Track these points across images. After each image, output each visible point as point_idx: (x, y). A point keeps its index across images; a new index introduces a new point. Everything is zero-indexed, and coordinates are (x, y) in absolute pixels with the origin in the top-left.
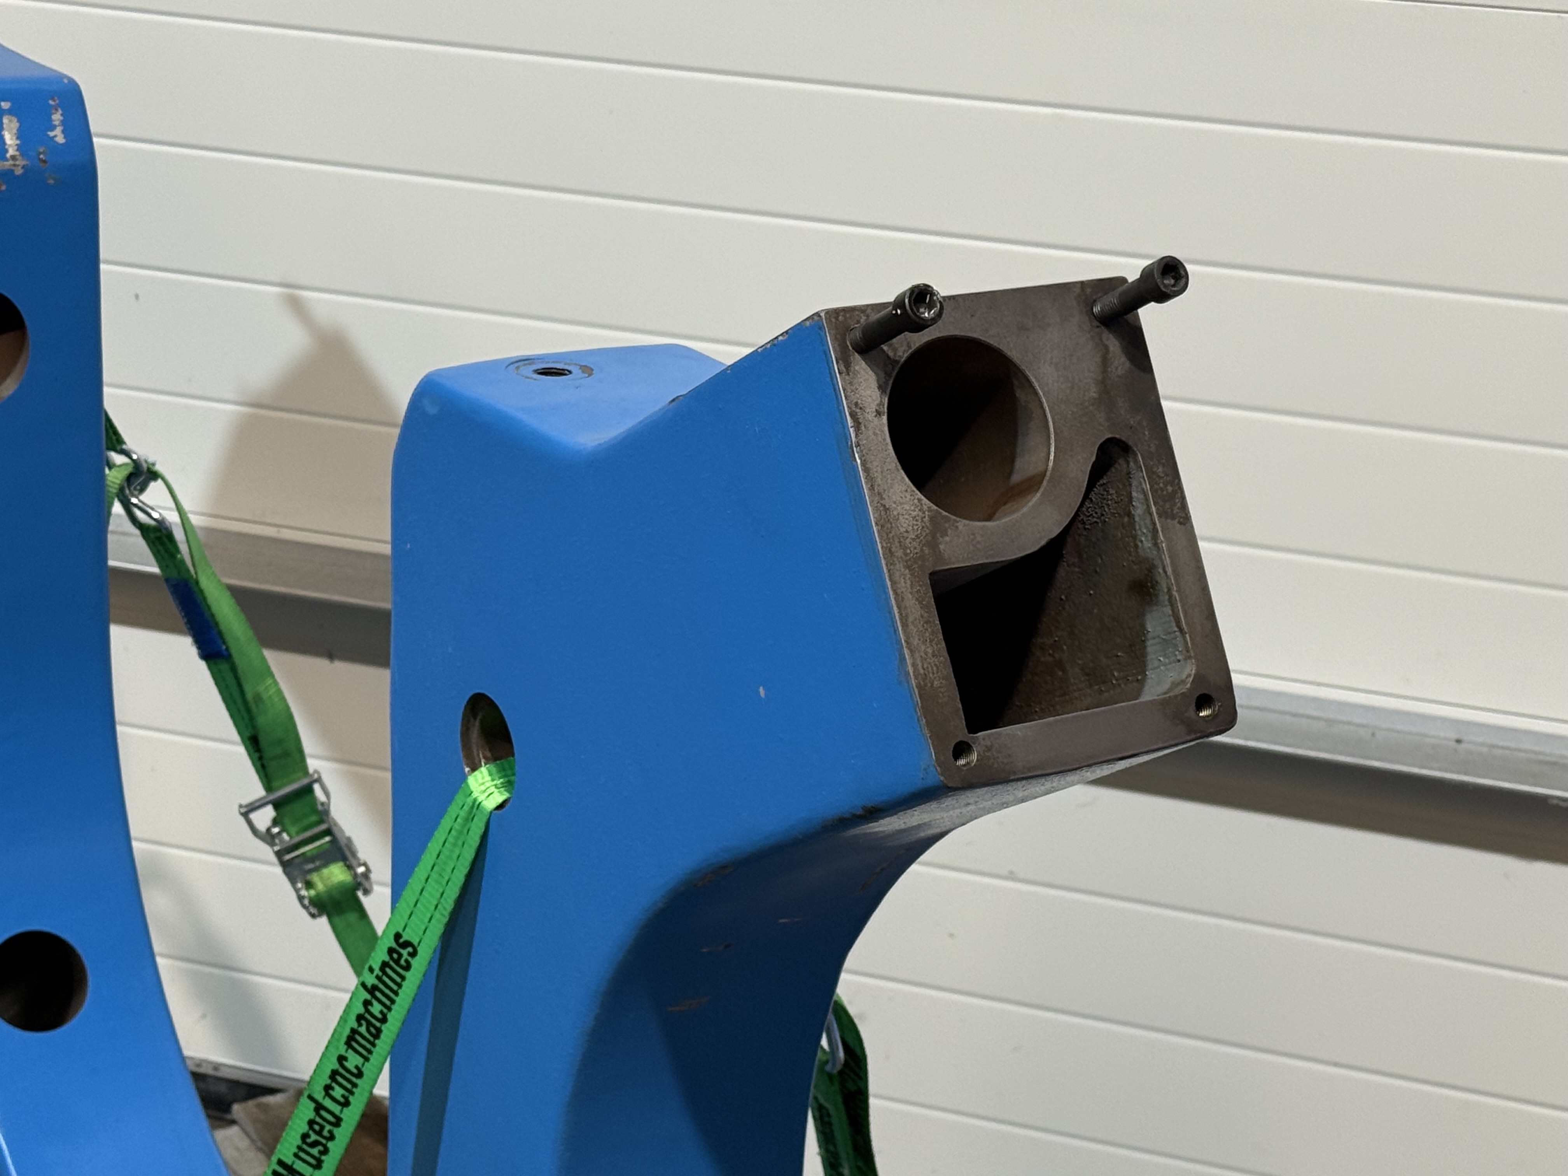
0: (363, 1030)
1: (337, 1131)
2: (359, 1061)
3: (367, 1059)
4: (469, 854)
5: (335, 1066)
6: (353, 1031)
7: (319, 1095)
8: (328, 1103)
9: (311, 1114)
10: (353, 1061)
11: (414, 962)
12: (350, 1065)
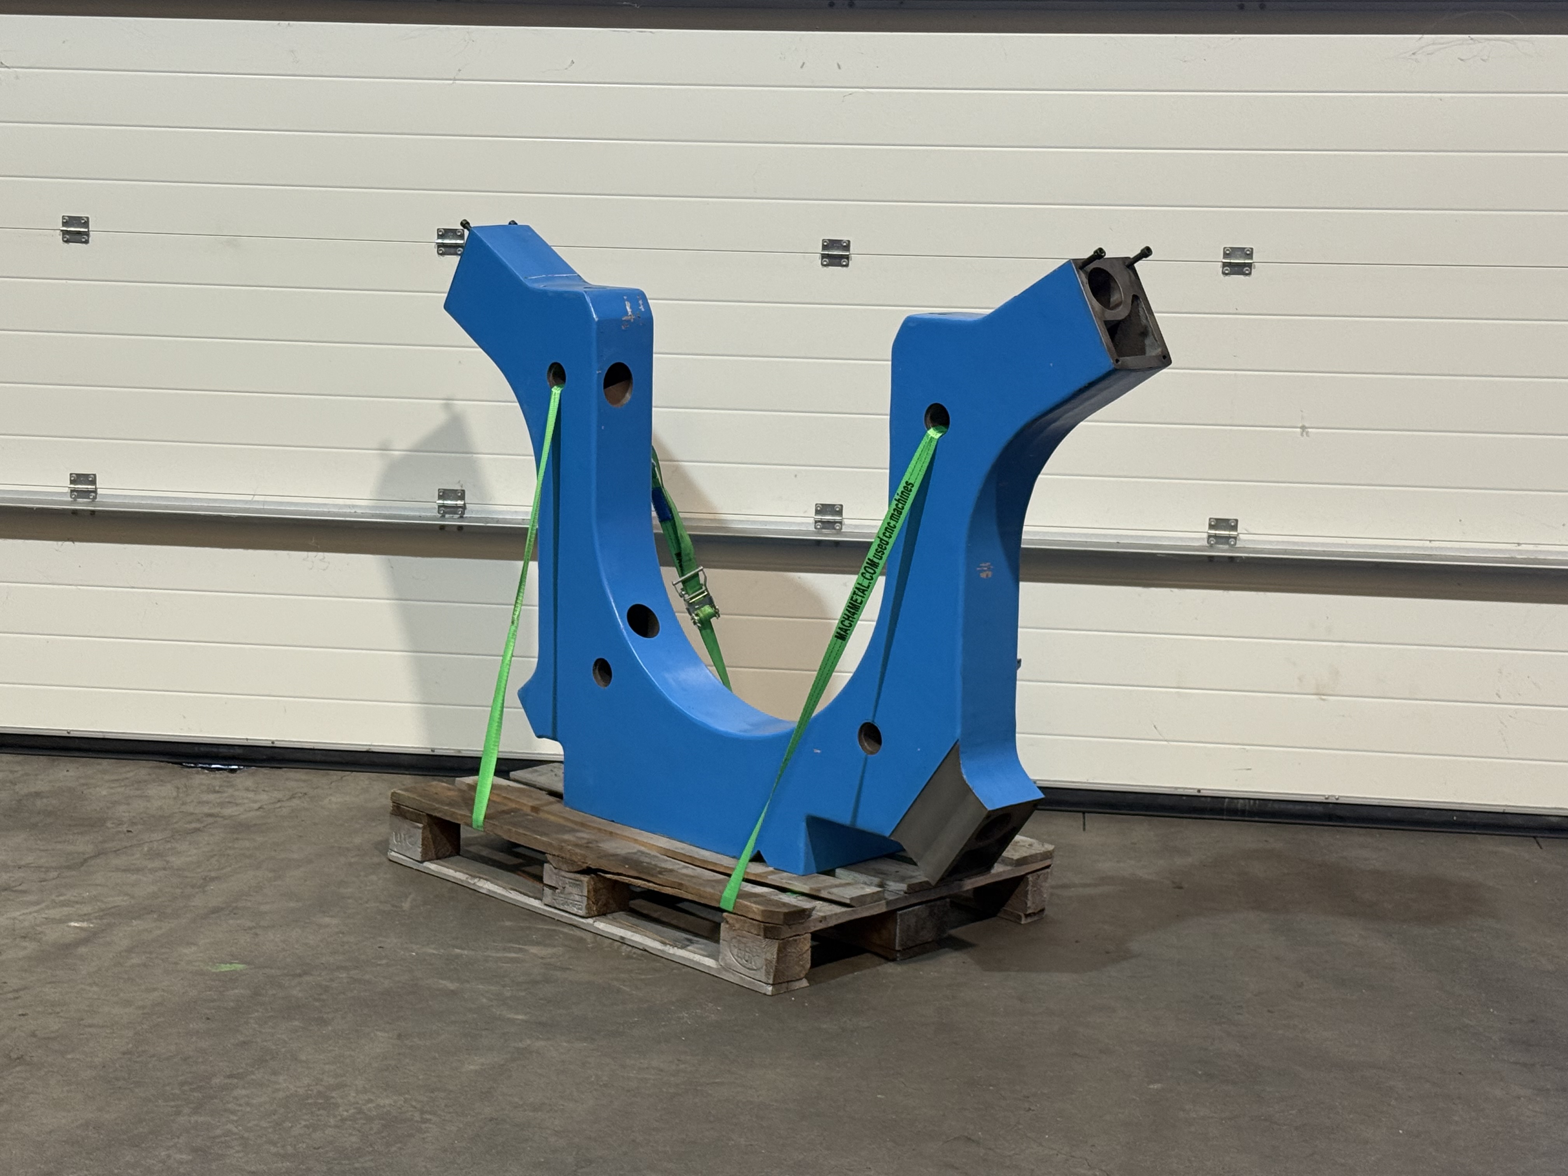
0: (896, 513)
1: (887, 547)
2: (894, 523)
3: (897, 522)
4: (931, 452)
5: (886, 526)
6: (893, 514)
7: (881, 536)
8: (884, 538)
9: (879, 542)
10: (893, 523)
11: (913, 489)
12: (892, 525)
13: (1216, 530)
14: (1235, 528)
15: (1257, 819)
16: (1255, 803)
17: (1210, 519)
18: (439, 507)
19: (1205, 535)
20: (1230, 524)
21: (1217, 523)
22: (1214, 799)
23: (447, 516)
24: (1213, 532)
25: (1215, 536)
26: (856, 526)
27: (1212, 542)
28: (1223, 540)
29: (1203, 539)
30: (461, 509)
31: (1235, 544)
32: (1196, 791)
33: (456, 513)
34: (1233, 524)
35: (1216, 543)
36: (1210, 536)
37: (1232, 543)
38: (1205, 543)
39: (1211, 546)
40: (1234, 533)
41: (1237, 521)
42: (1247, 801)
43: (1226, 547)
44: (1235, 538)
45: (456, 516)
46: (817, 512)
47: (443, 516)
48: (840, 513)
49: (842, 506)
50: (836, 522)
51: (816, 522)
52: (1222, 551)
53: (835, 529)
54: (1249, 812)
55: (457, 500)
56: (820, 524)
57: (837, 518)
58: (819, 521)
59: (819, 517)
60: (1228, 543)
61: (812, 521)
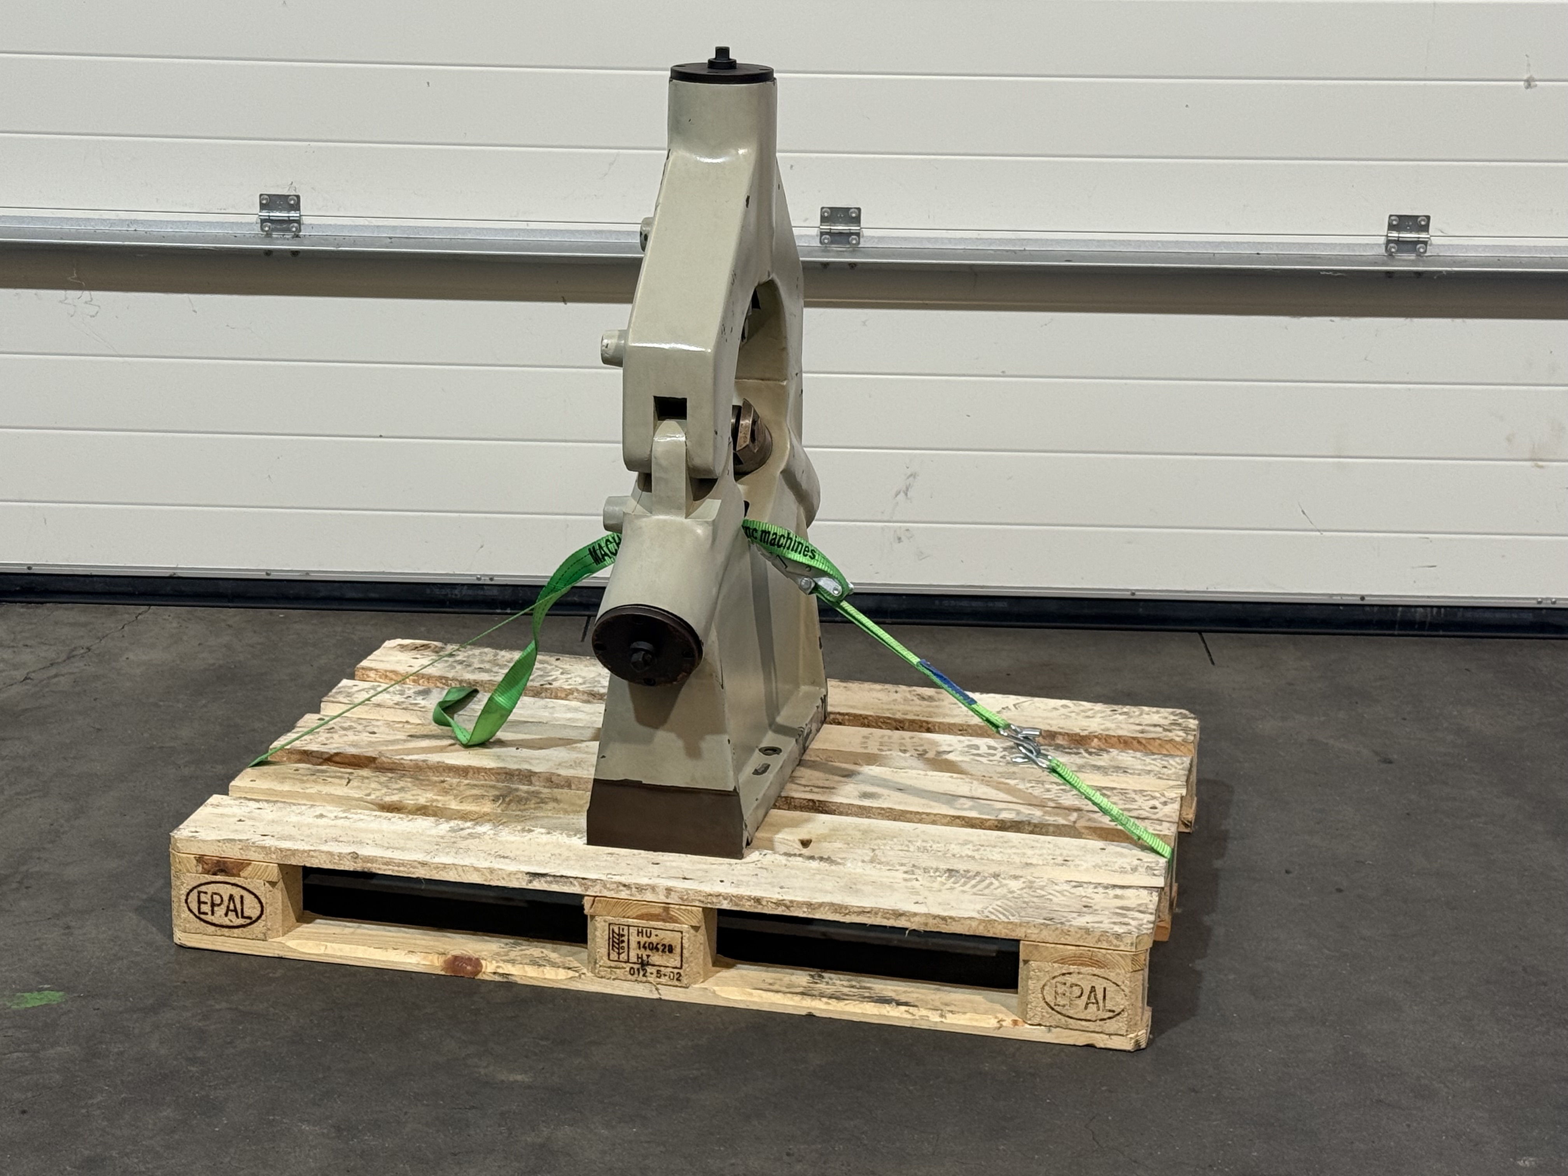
13: (1399, 231)
14: (1425, 228)
15: (1441, 633)
16: (1439, 613)
17: (1391, 216)
18: (263, 221)
19: (1383, 240)
20: (1419, 223)
21: (1401, 222)
22: (1384, 609)
23: (275, 235)
24: (1394, 234)
25: (1398, 242)
26: (881, 239)
27: (1393, 250)
28: (1410, 246)
29: (1379, 245)
30: (296, 225)
31: (1425, 252)
32: (1359, 598)
33: (289, 230)
34: (1423, 223)
35: (1398, 251)
36: (1389, 242)
37: (1422, 250)
38: (1382, 251)
39: (1391, 255)
40: (1423, 235)
41: (1428, 218)
42: (1429, 609)
43: (1413, 257)
44: (1425, 243)
45: (289, 235)
46: (824, 219)
47: (268, 235)
48: (857, 220)
49: (859, 209)
50: (851, 234)
51: (822, 234)
52: (1405, 263)
53: (849, 243)
54: (1431, 624)
55: (289, 211)
56: (828, 236)
57: (854, 228)
58: (827, 233)
59: (826, 227)
60: (1414, 250)
61: (815, 232)
